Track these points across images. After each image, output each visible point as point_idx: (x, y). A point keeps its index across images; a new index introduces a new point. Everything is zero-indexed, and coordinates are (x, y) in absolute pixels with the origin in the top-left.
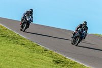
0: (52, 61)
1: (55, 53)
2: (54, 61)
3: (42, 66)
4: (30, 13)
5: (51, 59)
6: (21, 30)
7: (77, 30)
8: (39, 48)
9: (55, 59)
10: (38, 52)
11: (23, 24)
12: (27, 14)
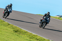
0: (13, 31)
1: (14, 26)
2: (14, 31)
3: (6, 34)
4: (10, 6)
5: (12, 30)
6: (4, 17)
8: (5, 23)
9: (14, 30)
12: (8, 7)
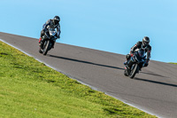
1: (107, 96)
2: (105, 109)
5: (100, 107)
7: (133, 52)
8: (79, 87)
10: (78, 94)
11: (43, 42)
12: (49, 24)
